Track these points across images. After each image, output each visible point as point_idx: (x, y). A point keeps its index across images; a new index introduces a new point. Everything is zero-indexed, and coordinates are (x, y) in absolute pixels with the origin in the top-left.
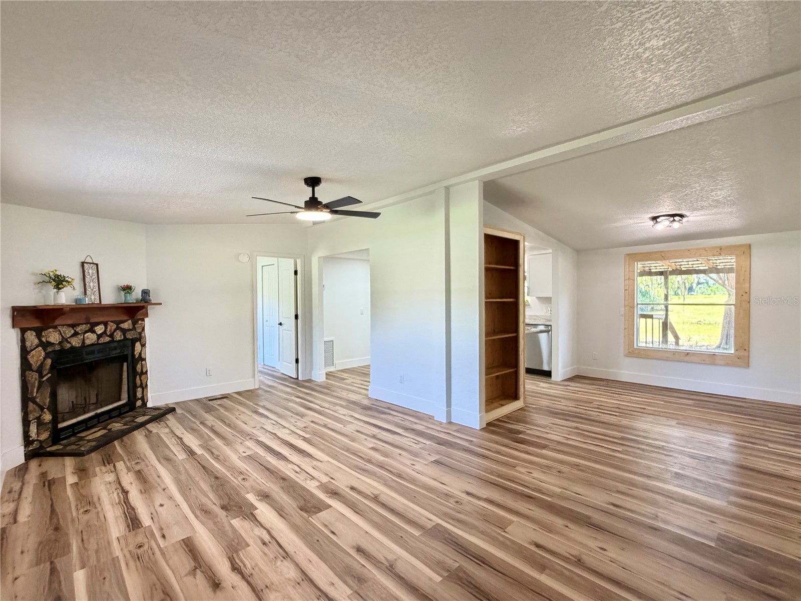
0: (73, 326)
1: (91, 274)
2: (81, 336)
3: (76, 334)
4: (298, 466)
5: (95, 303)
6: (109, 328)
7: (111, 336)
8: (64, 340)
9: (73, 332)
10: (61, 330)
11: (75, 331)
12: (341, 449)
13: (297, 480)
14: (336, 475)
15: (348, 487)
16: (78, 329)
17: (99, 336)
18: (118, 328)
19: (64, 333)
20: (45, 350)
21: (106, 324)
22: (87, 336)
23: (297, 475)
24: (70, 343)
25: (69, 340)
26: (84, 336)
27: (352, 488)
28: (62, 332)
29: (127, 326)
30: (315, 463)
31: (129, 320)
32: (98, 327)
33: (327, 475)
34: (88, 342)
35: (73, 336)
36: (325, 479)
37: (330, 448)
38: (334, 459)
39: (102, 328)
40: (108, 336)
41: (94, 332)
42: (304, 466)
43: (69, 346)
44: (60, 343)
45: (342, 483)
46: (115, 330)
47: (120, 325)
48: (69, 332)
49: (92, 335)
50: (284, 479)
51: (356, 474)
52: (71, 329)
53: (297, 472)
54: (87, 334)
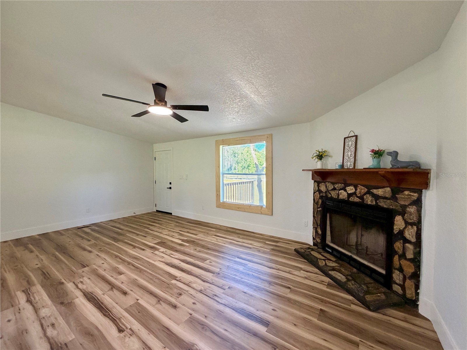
0: (333, 183)
1: (350, 145)
2: (337, 191)
3: (334, 189)
4: (172, 257)
5: (350, 168)
6: (358, 190)
7: (361, 198)
8: (327, 191)
9: (333, 187)
10: (327, 185)
11: (334, 187)
12: (145, 271)
13: (170, 251)
14: (151, 255)
15: (146, 250)
16: (336, 186)
17: (350, 195)
18: (368, 192)
19: (328, 187)
20: (320, 194)
21: (356, 187)
22: (341, 192)
23: (171, 253)
24: (330, 194)
25: (330, 192)
26: (339, 192)
27: (144, 250)
28: (327, 186)
29: (382, 193)
30: (163, 260)
31: (387, 187)
32: (349, 187)
33: (156, 254)
34: (341, 197)
35: (332, 190)
36: (157, 252)
37: (153, 271)
38: (151, 263)
39: (353, 189)
40: (357, 197)
41: (345, 190)
42: (169, 257)
43: (330, 196)
44: (326, 192)
45: (148, 252)
46: (365, 194)
47: (371, 190)
48: (331, 187)
49: (344, 192)
50: (177, 251)
51: (140, 256)
52: (332, 185)
53: (172, 254)
54: (341, 191)
